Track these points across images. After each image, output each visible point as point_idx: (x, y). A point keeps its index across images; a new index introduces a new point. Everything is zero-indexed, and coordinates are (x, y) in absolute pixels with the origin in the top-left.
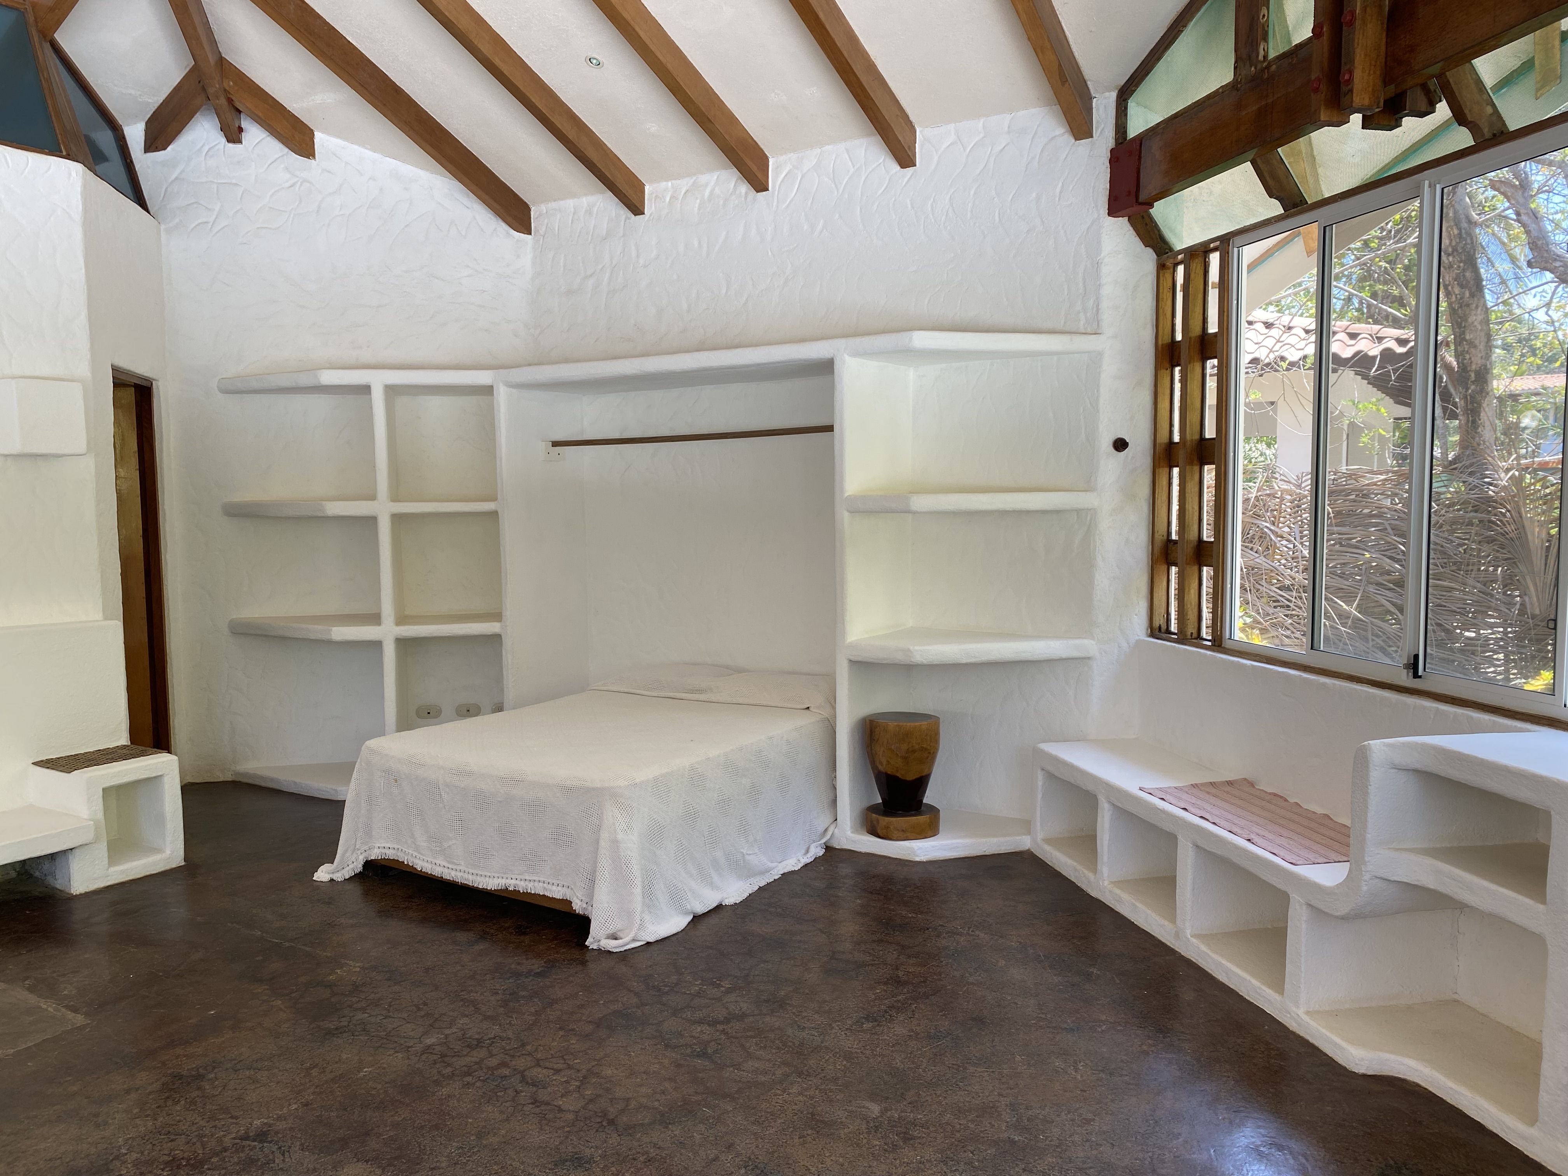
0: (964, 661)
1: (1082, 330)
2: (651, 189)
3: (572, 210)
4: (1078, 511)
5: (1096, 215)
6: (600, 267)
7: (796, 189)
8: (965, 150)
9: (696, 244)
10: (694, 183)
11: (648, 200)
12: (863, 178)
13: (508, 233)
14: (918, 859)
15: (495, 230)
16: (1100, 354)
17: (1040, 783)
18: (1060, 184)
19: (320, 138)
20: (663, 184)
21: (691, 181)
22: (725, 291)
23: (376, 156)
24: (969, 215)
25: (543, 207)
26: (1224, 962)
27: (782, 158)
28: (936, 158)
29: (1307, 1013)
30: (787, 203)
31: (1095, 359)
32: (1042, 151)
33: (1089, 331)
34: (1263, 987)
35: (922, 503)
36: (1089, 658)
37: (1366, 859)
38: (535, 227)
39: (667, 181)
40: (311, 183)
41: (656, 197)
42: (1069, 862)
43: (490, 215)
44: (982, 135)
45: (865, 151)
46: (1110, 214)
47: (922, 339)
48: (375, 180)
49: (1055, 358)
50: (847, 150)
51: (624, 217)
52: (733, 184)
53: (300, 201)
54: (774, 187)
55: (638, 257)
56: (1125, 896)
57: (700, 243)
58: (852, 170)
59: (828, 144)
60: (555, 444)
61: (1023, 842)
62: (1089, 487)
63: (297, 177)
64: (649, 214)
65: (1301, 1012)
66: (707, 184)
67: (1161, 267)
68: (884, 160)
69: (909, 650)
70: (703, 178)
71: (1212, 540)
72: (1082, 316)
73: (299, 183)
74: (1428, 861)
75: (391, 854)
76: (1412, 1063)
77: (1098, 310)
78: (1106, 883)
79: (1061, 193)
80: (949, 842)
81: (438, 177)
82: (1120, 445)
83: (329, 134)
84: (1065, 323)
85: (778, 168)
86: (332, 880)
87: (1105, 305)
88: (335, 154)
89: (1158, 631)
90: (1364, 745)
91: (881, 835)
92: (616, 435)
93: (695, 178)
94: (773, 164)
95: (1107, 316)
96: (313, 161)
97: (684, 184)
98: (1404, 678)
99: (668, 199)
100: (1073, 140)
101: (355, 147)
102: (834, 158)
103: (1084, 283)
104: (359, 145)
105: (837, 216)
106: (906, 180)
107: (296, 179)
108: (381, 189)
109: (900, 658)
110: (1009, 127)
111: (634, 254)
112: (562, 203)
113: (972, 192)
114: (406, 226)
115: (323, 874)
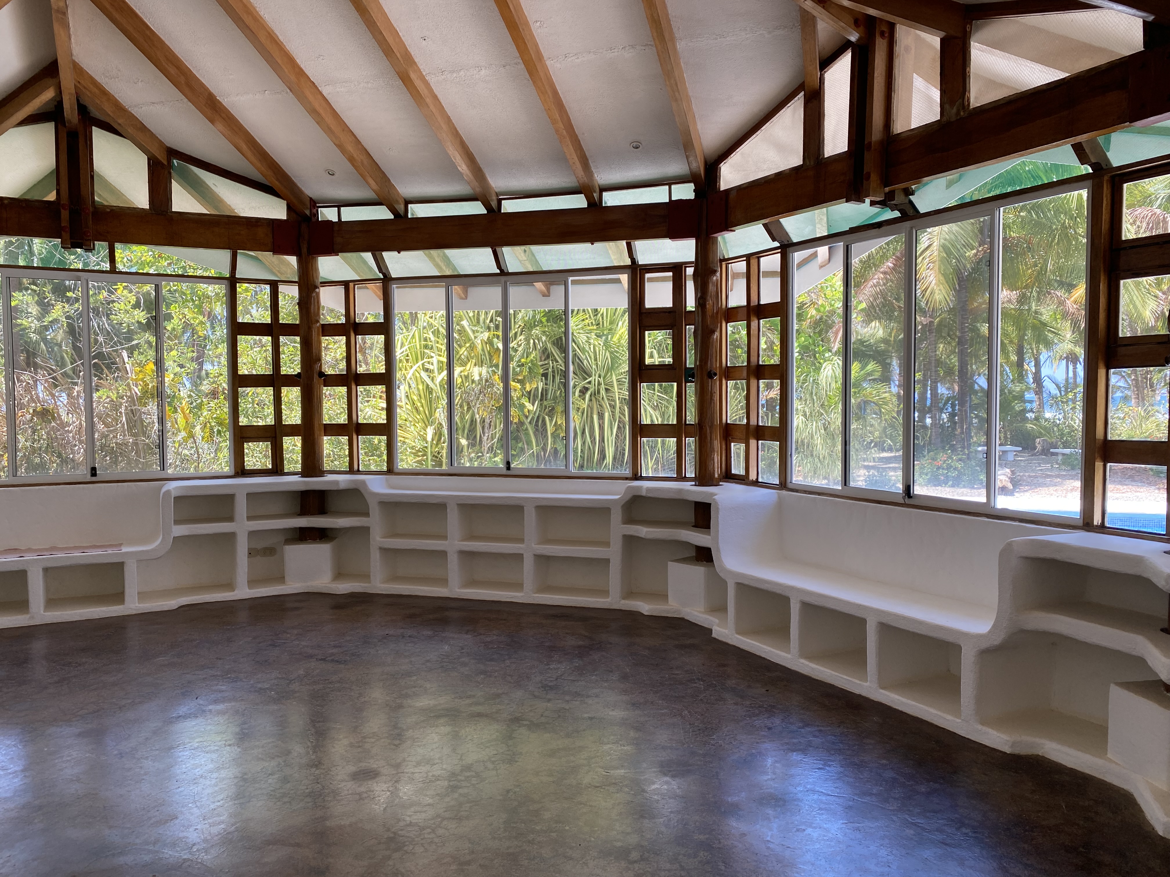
34: (108, 608)
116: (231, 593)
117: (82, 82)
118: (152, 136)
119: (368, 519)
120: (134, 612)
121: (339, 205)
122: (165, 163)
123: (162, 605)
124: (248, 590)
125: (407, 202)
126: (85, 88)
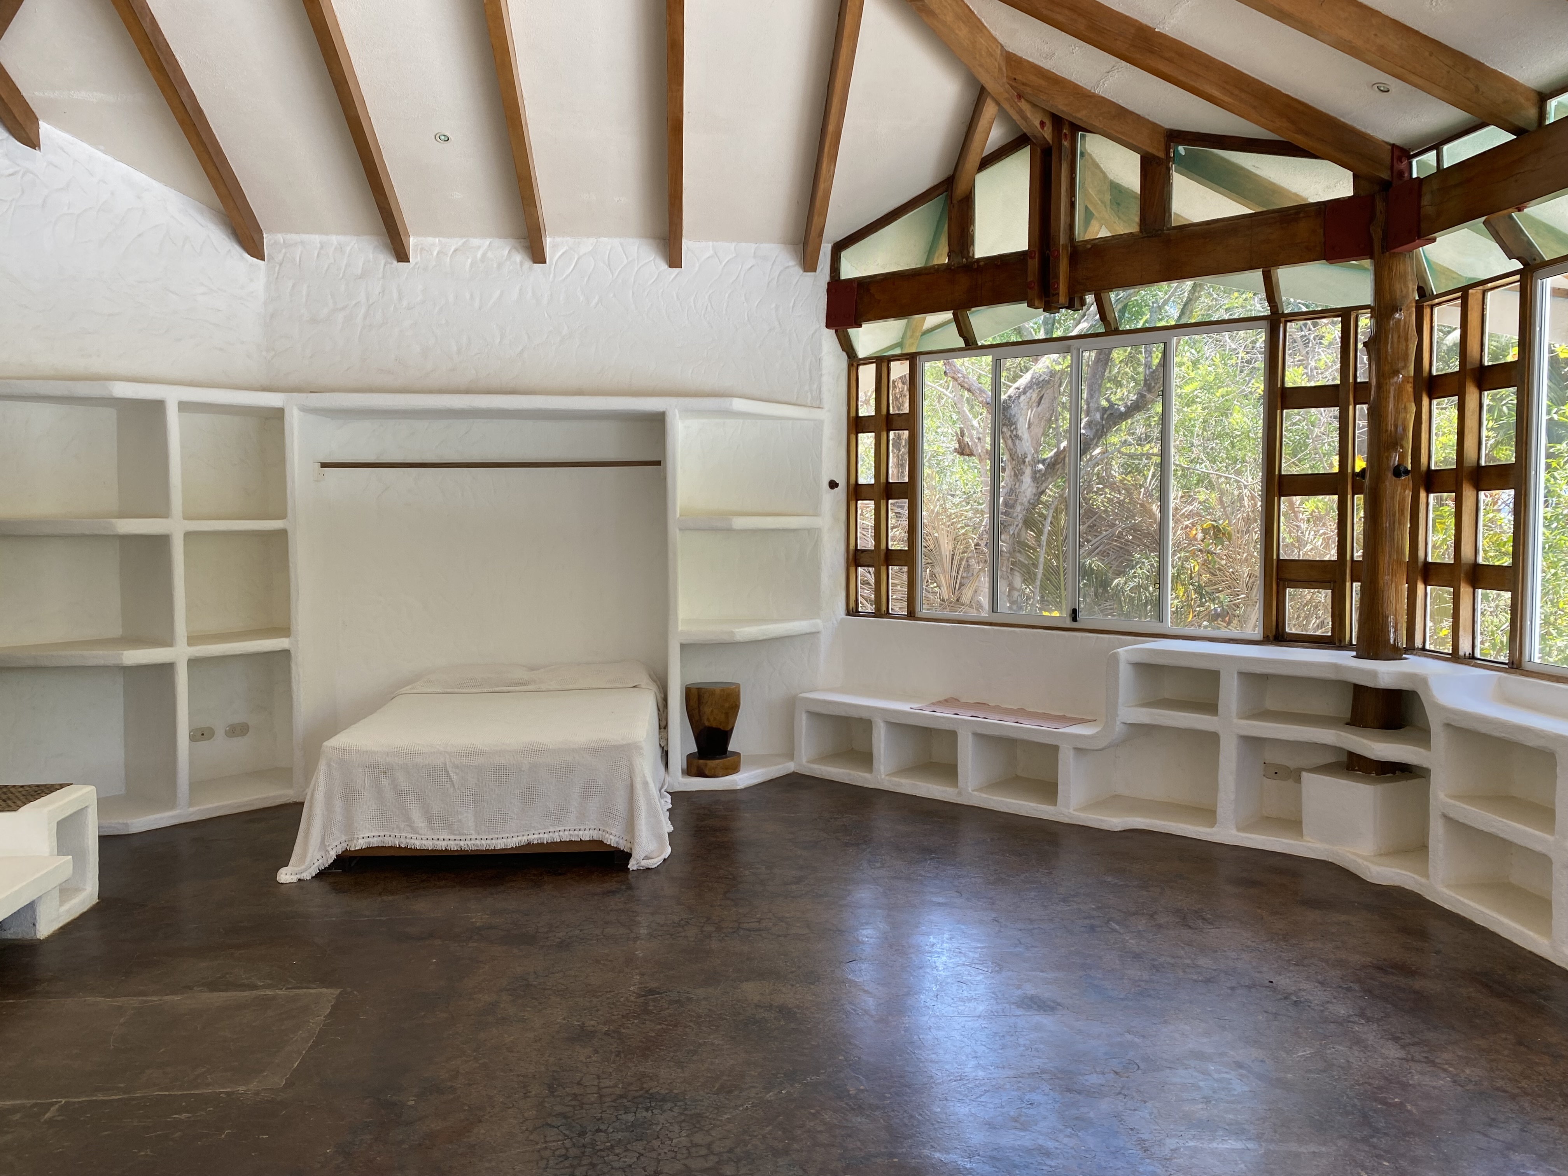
0: (761, 638)
1: (809, 404)
2: (415, 241)
3: (319, 245)
4: (809, 530)
5: (818, 326)
6: (354, 302)
7: (572, 267)
8: (721, 263)
9: (468, 296)
10: (464, 243)
11: (413, 250)
12: (636, 269)
13: (242, 256)
14: (739, 788)
15: (230, 250)
16: (822, 422)
17: (804, 723)
18: (793, 301)
19: (45, 128)
20: (430, 240)
21: (461, 242)
22: (499, 341)
23: (109, 159)
24: (724, 312)
25: (280, 237)
26: (1003, 799)
27: (558, 239)
28: (697, 265)
29: (1074, 810)
30: (564, 276)
31: (819, 424)
32: (779, 275)
33: (814, 405)
34: (1039, 805)
35: (739, 523)
36: (818, 632)
37: (1119, 713)
38: (269, 255)
39: (435, 237)
40: (32, 173)
41: (422, 249)
42: (842, 771)
43: (224, 237)
44: (734, 255)
45: (638, 248)
46: (827, 326)
47: (738, 404)
48: (105, 182)
49: (791, 422)
50: (622, 245)
51: (383, 262)
52: (507, 252)
53: (23, 192)
54: (551, 260)
55: (400, 299)
56: (903, 781)
57: (472, 296)
58: (625, 262)
59: (605, 237)
60: (324, 465)
61: (790, 767)
62: (816, 514)
63: (19, 165)
64: (414, 263)
65: (1071, 811)
66: (479, 247)
67: (850, 366)
68: (655, 258)
69: (732, 632)
70: (475, 242)
71: (906, 548)
72: (809, 395)
73: (21, 173)
74: (1145, 710)
75: (375, 842)
76: (1139, 819)
77: (820, 391)
78: (883, 776)
79: (793, 306)
80: (753, 773)
81: (173, 190)
82: (833, 485)
83: (55, 126)
84: (797, 398)
85: (555, 247)
86: (299, 880)
87: (824, 389)
88: (62, 149)
89: (852, 611)
90: (1115, 653)
91: (709, 774)
92: (371, 459)
93: (464, 240)
94: (550, 243)
95: (826, 396)
96: (38, 152)
97: (455, 243)
98: (1069, 623)
99: (435, 253)
100: (801, 272)
101: (85, 145)
102: (609, 248)
103: (810, 372)
104: (90, 144)
105: (612, 295)
106: (673, 276)
107: (17, 168)
108: (112, 194)
109: (726, 638)
110: (754, 253)
111: (395, 295)
112: (305, 237)
113: (727, 295)
114: (139, 235)
115: (286, 876)
116: (1208, 830)
117: (1019, 77)
118: (1138, 120)
119: (1428, 753)
120: (1066, 820)
121: (1437, 143)
122: (1162, 155)
123: (1102, 820)
124: (1234, 832)
125: (1543, 97)
126: (1024, 84)
